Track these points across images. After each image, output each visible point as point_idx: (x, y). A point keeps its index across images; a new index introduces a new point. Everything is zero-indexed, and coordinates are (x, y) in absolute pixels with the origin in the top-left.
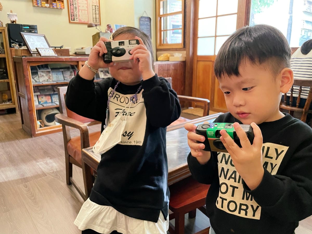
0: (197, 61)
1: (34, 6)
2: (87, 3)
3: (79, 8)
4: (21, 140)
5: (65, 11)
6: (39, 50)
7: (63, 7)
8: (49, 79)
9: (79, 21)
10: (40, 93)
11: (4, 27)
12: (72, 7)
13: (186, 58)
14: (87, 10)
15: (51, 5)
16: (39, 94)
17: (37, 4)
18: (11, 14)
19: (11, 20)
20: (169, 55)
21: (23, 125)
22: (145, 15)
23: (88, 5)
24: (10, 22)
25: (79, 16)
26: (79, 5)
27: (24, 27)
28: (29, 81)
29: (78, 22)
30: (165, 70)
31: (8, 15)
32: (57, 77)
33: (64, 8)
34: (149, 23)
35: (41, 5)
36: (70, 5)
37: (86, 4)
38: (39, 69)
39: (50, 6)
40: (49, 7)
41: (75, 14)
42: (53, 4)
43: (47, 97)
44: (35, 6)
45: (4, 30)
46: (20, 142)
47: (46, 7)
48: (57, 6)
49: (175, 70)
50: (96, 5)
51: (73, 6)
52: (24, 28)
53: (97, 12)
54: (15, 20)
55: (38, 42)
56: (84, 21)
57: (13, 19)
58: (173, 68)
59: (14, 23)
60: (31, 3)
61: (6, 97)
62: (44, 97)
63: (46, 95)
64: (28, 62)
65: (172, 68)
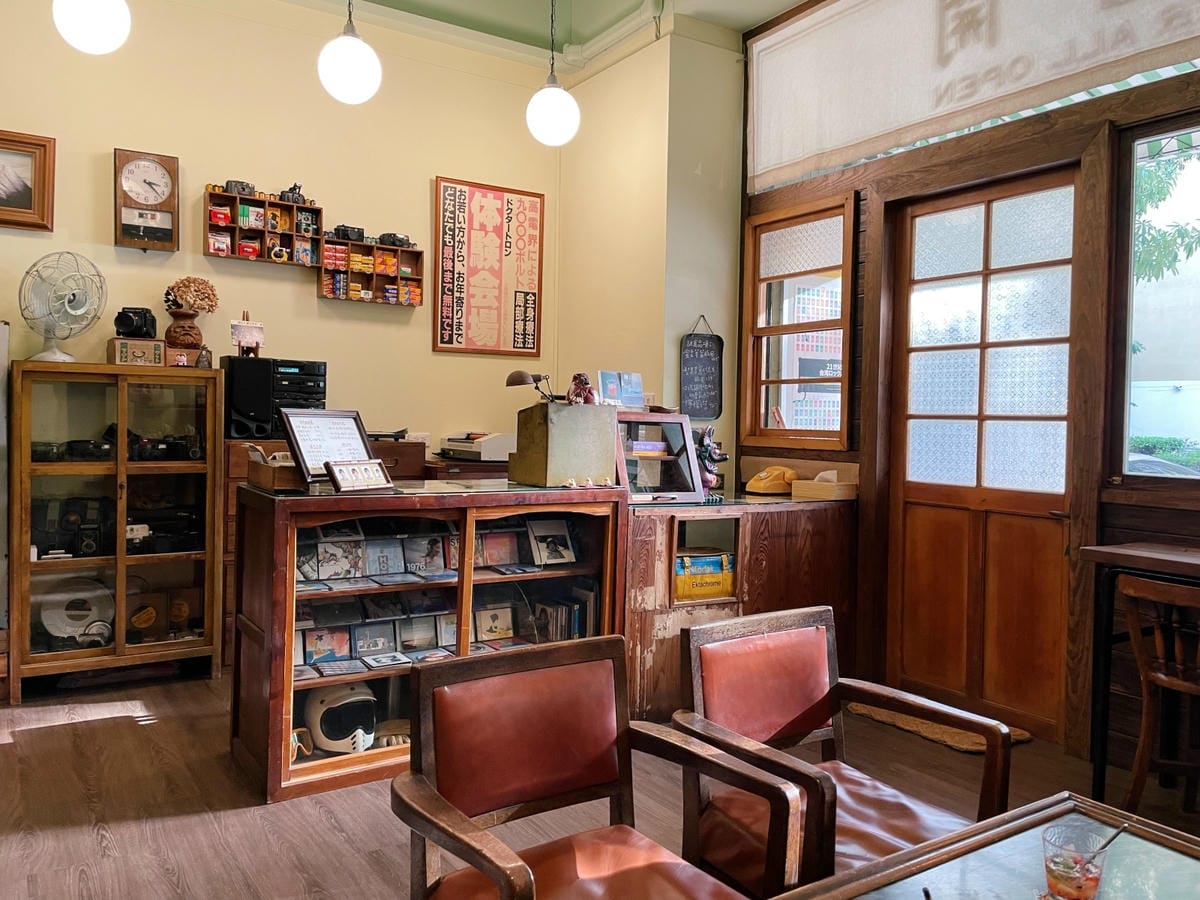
0: (906, 503)
1: (321, 297)
2: (500, 285)
3: (472, 300)
4: (222, 813)
5: (423, 313)
6: (336, 470)
7: (418, 299)
8: (353, 571)
9: (467, 344)
10: (315, 621)
11: (217, 370)
12: (448, 299)
13: (857, 487)
14: (498, 309)
15: (379, 294)
16: (310, 624)
17: (333, 291)
18: (245, 323)
19: (242, 344)
20: (789, 473)
21: (236, 740)
22: (701, 329)
23: (500, 291)
24: (235, 353)
25: (469, 327)
26: (472, 290)
27: (282, 370)
28: (285, 582)
29: (462, 346)
30: (779, 536)
31: (233, 327)
32: (381, 559)
33: (421, 302)
34: (715, 357)
35: (347, 294)
36: (443, 293)
37: (494, 288)
38: (325, 536)
39: (376, 298)
40: (373, 301)
41: (455, 320)
42: (387, 291)
43: (337, 636)
44: (325, 297)
45: (215, 379)
46: (219, 823)
47: (361, 300)
48: (397, 297)
49: (818, 533)
50: (528, 291)
51: (453, 294)
52: (282, 373)
53: (530, 313)
54: (254, 345)
55: (336, 438)
56: (485, 345)
57: (249, 340)
58: (809, 527)
59: (252, 355)
60: (314, 288)
61: (185, 610)
62: (327, 637)
63: (333, 630)
64: (292, 514)
65: (804, 525)
